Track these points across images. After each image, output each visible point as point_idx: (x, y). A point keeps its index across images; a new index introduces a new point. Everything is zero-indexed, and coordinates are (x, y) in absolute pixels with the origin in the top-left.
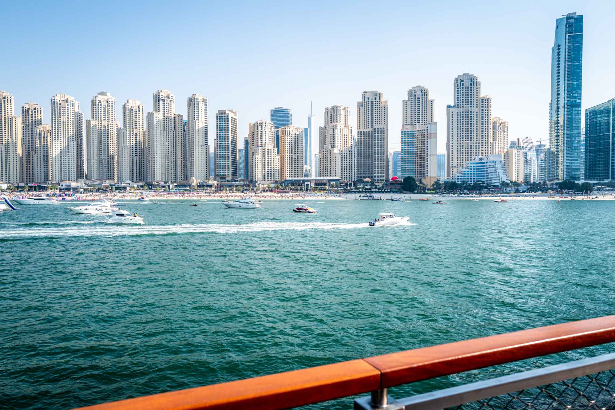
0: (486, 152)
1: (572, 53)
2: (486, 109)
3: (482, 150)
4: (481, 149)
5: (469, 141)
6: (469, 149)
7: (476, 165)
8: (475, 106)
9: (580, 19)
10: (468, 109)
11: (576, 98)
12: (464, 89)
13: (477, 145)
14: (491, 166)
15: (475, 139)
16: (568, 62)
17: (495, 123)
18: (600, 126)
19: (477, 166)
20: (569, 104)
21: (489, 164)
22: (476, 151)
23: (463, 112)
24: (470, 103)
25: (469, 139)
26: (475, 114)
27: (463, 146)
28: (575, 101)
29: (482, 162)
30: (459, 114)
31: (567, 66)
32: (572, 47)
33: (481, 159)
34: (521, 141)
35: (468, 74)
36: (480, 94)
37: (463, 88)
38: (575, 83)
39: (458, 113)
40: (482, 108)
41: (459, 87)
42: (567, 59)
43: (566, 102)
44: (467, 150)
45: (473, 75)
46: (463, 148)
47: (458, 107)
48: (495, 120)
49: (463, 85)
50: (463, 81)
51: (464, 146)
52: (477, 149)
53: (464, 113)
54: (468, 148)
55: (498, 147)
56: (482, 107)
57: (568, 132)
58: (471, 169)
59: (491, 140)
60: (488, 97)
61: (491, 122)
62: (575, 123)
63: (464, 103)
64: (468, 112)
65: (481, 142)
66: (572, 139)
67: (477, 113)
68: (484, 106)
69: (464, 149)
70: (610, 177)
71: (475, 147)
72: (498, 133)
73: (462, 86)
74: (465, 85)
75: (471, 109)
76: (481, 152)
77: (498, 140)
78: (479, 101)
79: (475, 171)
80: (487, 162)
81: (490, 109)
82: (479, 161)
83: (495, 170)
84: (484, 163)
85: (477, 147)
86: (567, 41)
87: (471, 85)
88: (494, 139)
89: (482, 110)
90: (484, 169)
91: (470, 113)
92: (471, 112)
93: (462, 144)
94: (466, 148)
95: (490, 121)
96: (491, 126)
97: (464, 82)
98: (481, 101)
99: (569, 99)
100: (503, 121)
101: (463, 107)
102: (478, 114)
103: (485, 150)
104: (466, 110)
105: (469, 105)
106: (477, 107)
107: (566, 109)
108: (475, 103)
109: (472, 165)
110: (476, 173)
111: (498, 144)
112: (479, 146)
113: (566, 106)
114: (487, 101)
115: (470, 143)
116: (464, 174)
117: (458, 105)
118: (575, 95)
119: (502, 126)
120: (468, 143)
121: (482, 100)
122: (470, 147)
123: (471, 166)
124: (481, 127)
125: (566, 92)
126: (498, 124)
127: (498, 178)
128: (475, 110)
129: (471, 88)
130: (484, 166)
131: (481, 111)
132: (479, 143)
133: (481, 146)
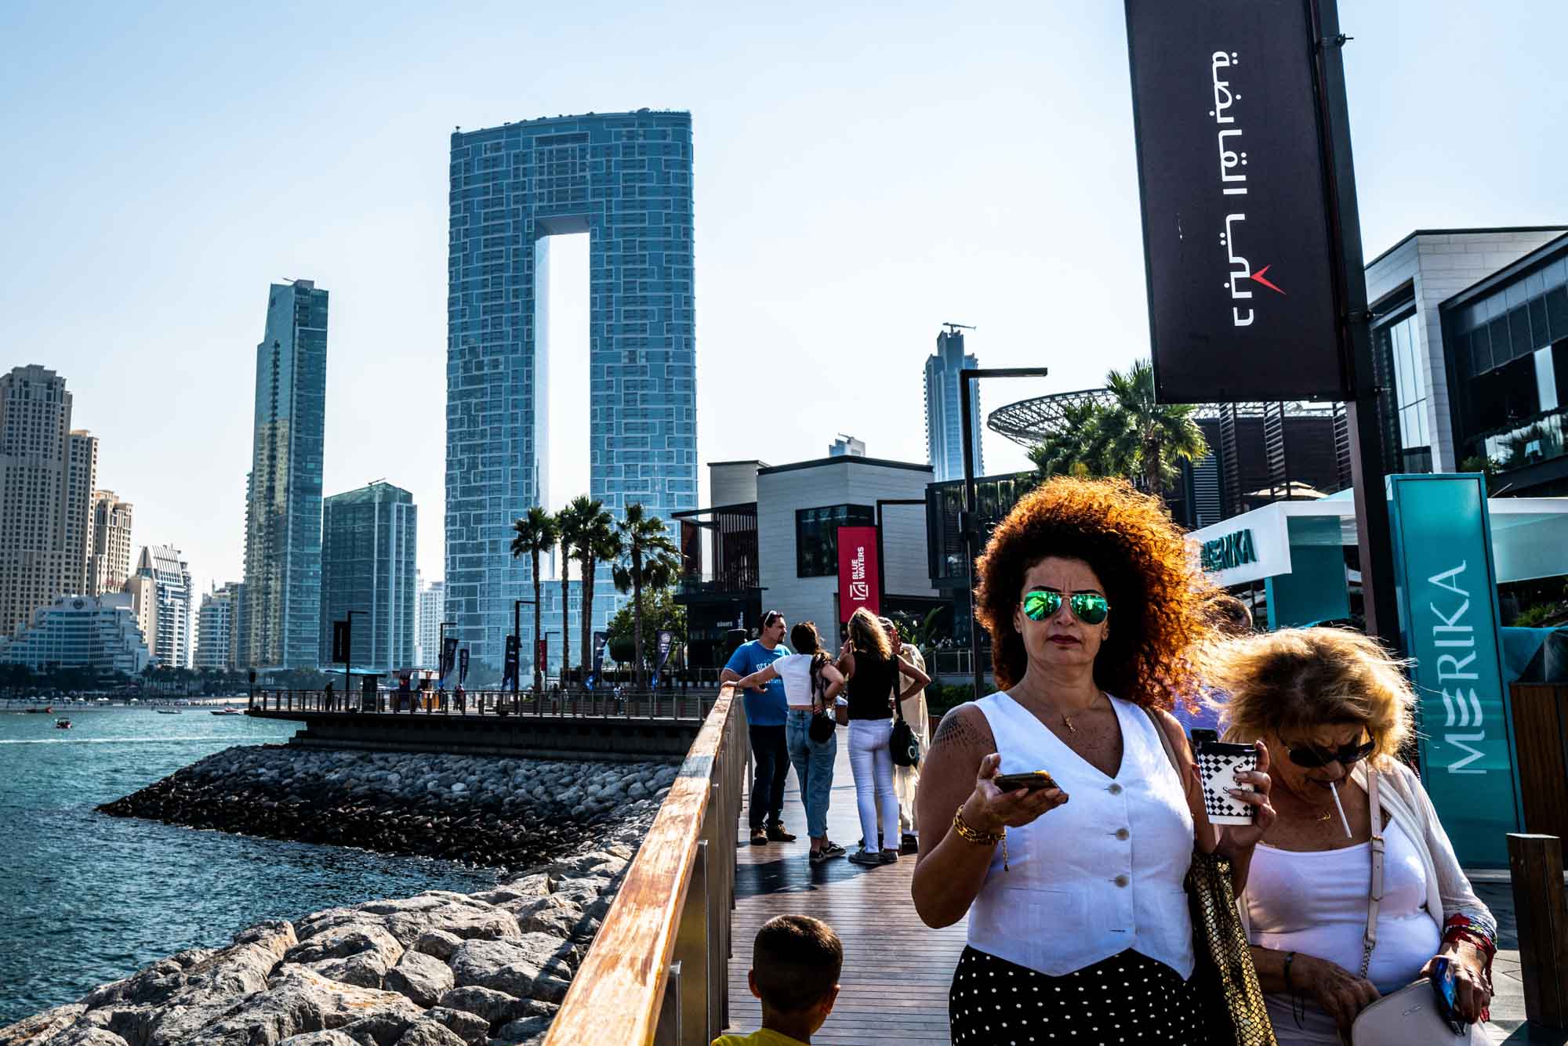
0: (77, 582)
1: (305, 369)
2: (84, 466)
3: (67, 577)
4: (64, 573)
5: (35, 551)
6: (34, 572)
7: (64, 619)
8: (55, 455)
9: (323, 297)
10: (37, 462)
11: (312, 471)
12: (30, 407)
13: (55, 561)
14: (107, 625)
15: (49, 546)
16: (298, 389)
17: (103, 505)
18: (354, 539)
19: (67, 623)
20: (298, 485)
21: (101, 617)
22: (51, 577)
23: (22, 469)
24: (42, 446)
25: (35, 544)
26: (54, 476)
27: (16, 562)
28: (311, 479)
29: (81, 610)
30: (11, 472)
31: (295, 397)
32: (306, 356)
33: (78, 604)
34: (151, 554)
35: (42, 367)
36: (69, 424)
37: (26, 403)
38: (310, 438)
39: (8, 469)
40: (74, 464)
41: (16, 399)
42: (295, 382)
43: (292, 479)
44: (27, 573)
45: (54, 372)
46: (15, 569)
47: (9, 454)
48: (103, 497)
49: (27, 397)
50: (26, 384)
51: (21, 562)
52: (55, 574)
53: (26, 473)
54: (30, 570)
55: (106, 570)
56: (74, 460)
57: (295, 551)
58: (50, 629)
59: (89, 551)
60: (88, 435)
61: (93, 501)
62: (309, 530)
63: (28, 445)
64: (36, 471)
65: (64, 553)
66: (302, 567)
67: (59, 473)
68: (79, 457)
69: (20, 573)
70: (373, 660)
71: (48, 568)
72: (108, 532)
73: (23, 399)
74: (32, 397)
75: (45, 464)
76: (63, 581)
77: (107, 551)
78: (67, 444)
79: (59, 636)
80: (95, 614)
81: (93, 466)
82: (72, 610)
83: (117, 635)
84: (87, 614)
85: (55, 568)
86: (297, 341)
87: (49, 398)
88: (99, 549)
89: (74, 468)
90: (86, 630)
91: (40, 474)
92: (44, 470)
93: (14, 558)
94: (24, 569)
95: (91, 498)
96: (91, 513)
97: (32, 390)
98: (71, 444)
99: (299, 474)
100: (121, 501)
101: (23, 454)
102: (61, 476)
103: (74, 578)
104: (31, 463)
105: (41, 452)
106: (60, 459)
107: (291, 496)
108: (56, 449)
109: (55, 618)
110: (63, 640)
111: (106, 564)
112: (59, 564)
113: (291, 489)
114: (85, 446)
115: (35, 556)
116: (33, 642)
117: (10, 448)
118: (311, 466)
119: (119, 515)
120: (32, 553)
121: (75, 441)
122: (35, 566)
123: (50, 622)
124: (67, 515)
125: (293, 457)
126: (110, 509)
127: (129, 657)
128: (54, 465)
129: (48, 405)
130: (87, 623)
131: (70, 471)
132: (60, 557)
133: (64, 566)
